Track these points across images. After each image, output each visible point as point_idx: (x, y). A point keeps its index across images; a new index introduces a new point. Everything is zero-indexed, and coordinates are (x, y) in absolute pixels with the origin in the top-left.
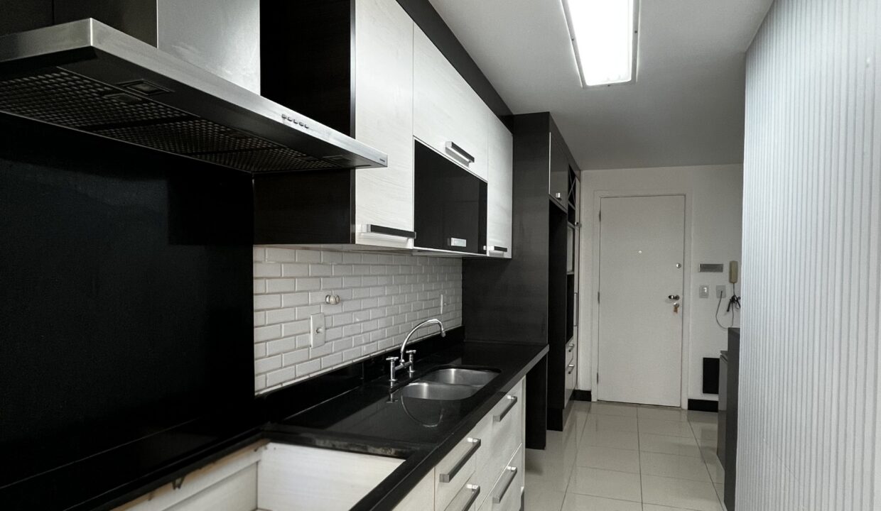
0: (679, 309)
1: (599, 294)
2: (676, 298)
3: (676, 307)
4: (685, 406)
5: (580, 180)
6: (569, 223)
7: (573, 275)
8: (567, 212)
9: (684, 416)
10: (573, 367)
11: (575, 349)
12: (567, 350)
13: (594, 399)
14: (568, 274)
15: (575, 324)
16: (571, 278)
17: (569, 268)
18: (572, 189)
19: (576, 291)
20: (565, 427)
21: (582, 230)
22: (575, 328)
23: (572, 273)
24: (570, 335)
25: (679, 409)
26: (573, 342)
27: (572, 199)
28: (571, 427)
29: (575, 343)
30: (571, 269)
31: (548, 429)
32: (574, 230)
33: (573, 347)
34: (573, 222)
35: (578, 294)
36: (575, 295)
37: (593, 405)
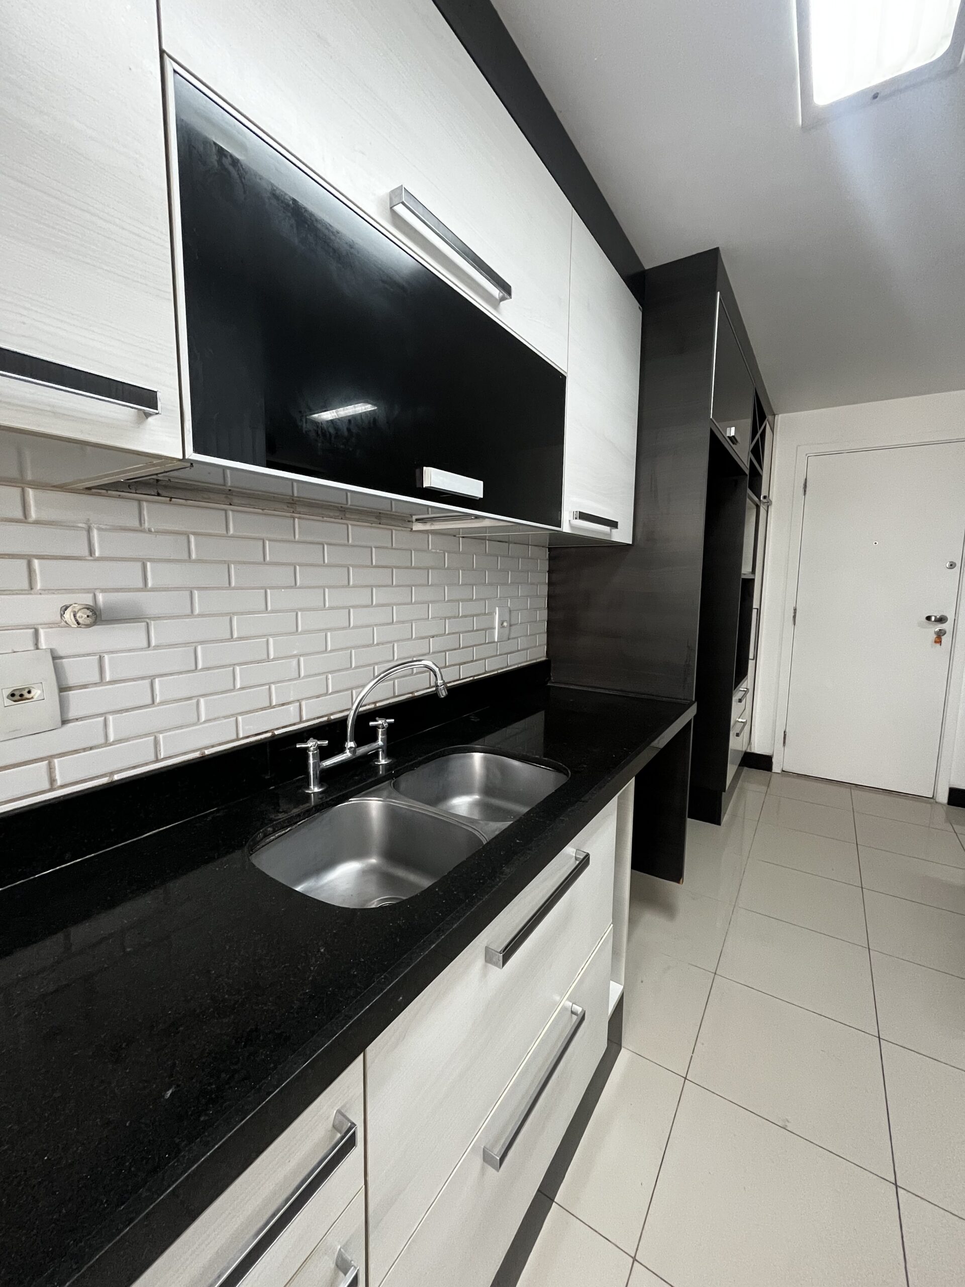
0: (944, 639)
1: (795, 610)
2: (942, 620)
3: (940, 635)
4: (943, 797)
5: (772, 430)
6: (749, 492)
7: (753, 580)
8: (747, 472)
9: (941, 814)
10: (745, 723)
11: (749, 695)
12: (735, 698)
13: (776, 768)
14: (743, 577)
15: (751, 656)
16: (748, 584)
17: (746, 569)
18: (758, 436)
19: (755, 605)
20: (725, 819)
21: (772, 510)
22: (751, 664)
23: (751, 577)
24: (742, 673)
25: (931, 800)
26: (746, 684)
27: (757, 452)
28: (734, 816)
29: (750, 687)
30: (750, 570)
31: (690, 817)
32: (758, 507)
33: (746, 692)
34: (758, 493)
35: (759, 611)
36: (754, 612)
37: (775, 779)
